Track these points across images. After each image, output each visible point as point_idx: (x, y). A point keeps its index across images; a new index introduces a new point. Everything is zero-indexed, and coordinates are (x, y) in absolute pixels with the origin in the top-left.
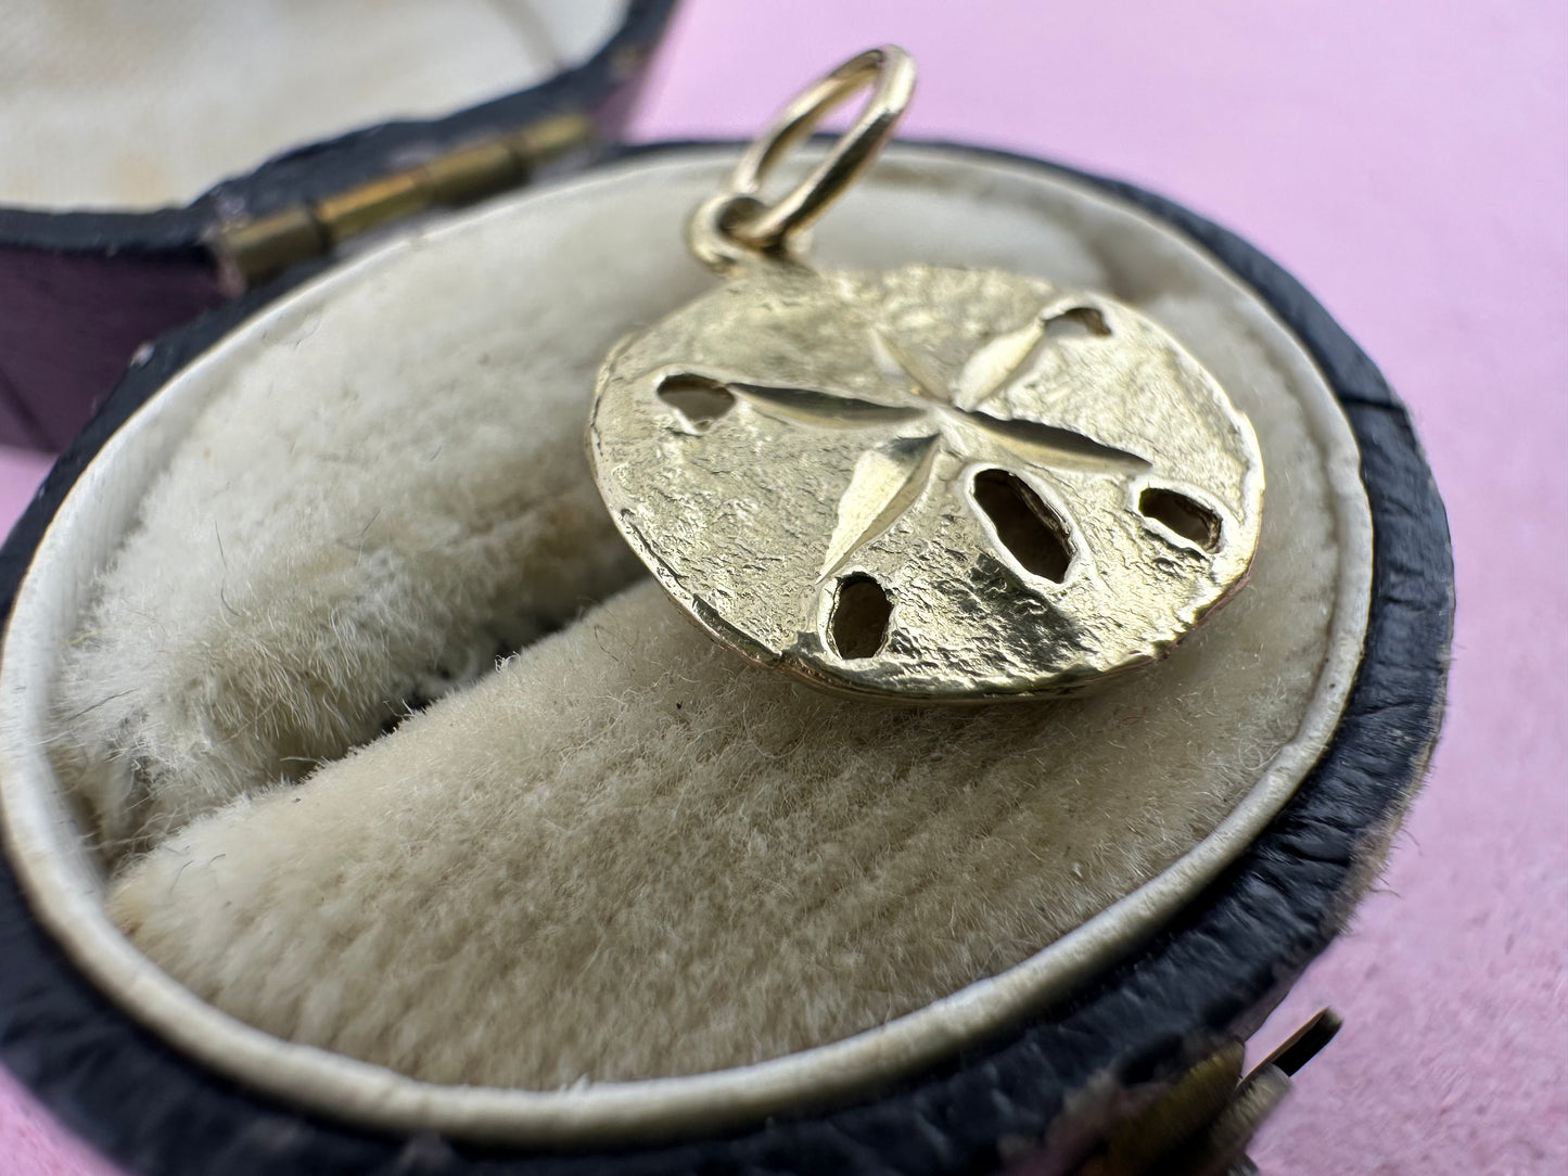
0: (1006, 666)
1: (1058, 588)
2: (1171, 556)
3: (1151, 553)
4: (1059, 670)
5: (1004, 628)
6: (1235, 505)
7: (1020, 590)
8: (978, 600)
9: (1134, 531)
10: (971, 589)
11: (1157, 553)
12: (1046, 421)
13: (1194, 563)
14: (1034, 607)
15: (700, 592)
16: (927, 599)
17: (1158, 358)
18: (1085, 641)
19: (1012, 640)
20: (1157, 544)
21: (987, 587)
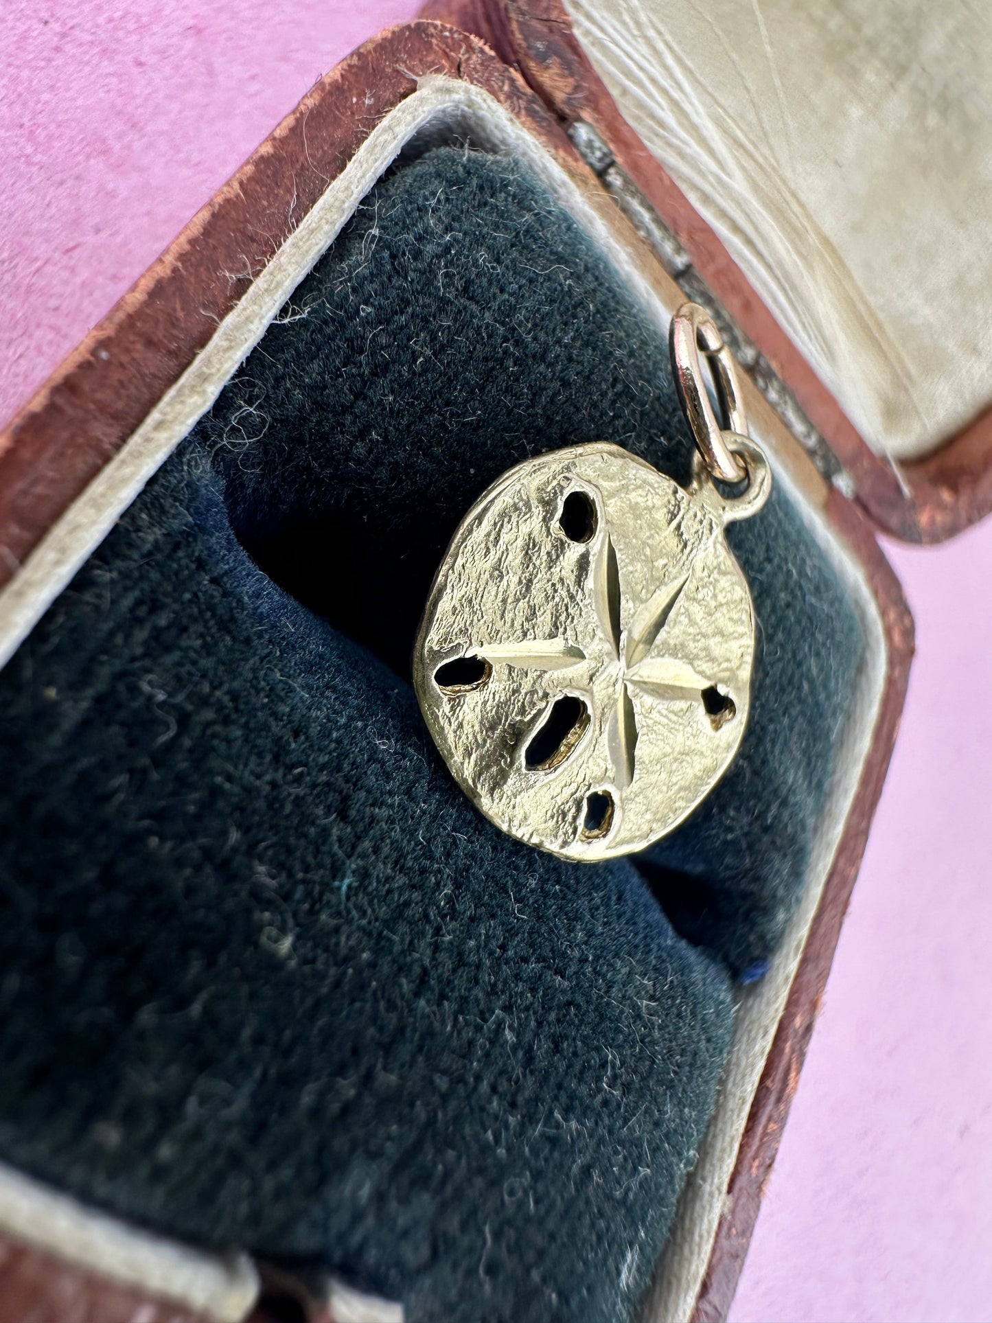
0: (467, 761)
1: (524, 770)
2: (569, 817)
3: (567, 808)
4: (476, 787)
5: (488, 750)
6: (617, 840)
7: (513, 750)
8: (499, 731)
9: (578, 795)
10: (504, 725)
11: (569, 811)
12: (637, 718)
13: (570, 831)
14: (505, 762)
15: (449, 585)
16: (489, 703)
17: (708, 762)
18: (496, 795)
19: (482, 758)
20: (573, 810)
21: (509, 733)
